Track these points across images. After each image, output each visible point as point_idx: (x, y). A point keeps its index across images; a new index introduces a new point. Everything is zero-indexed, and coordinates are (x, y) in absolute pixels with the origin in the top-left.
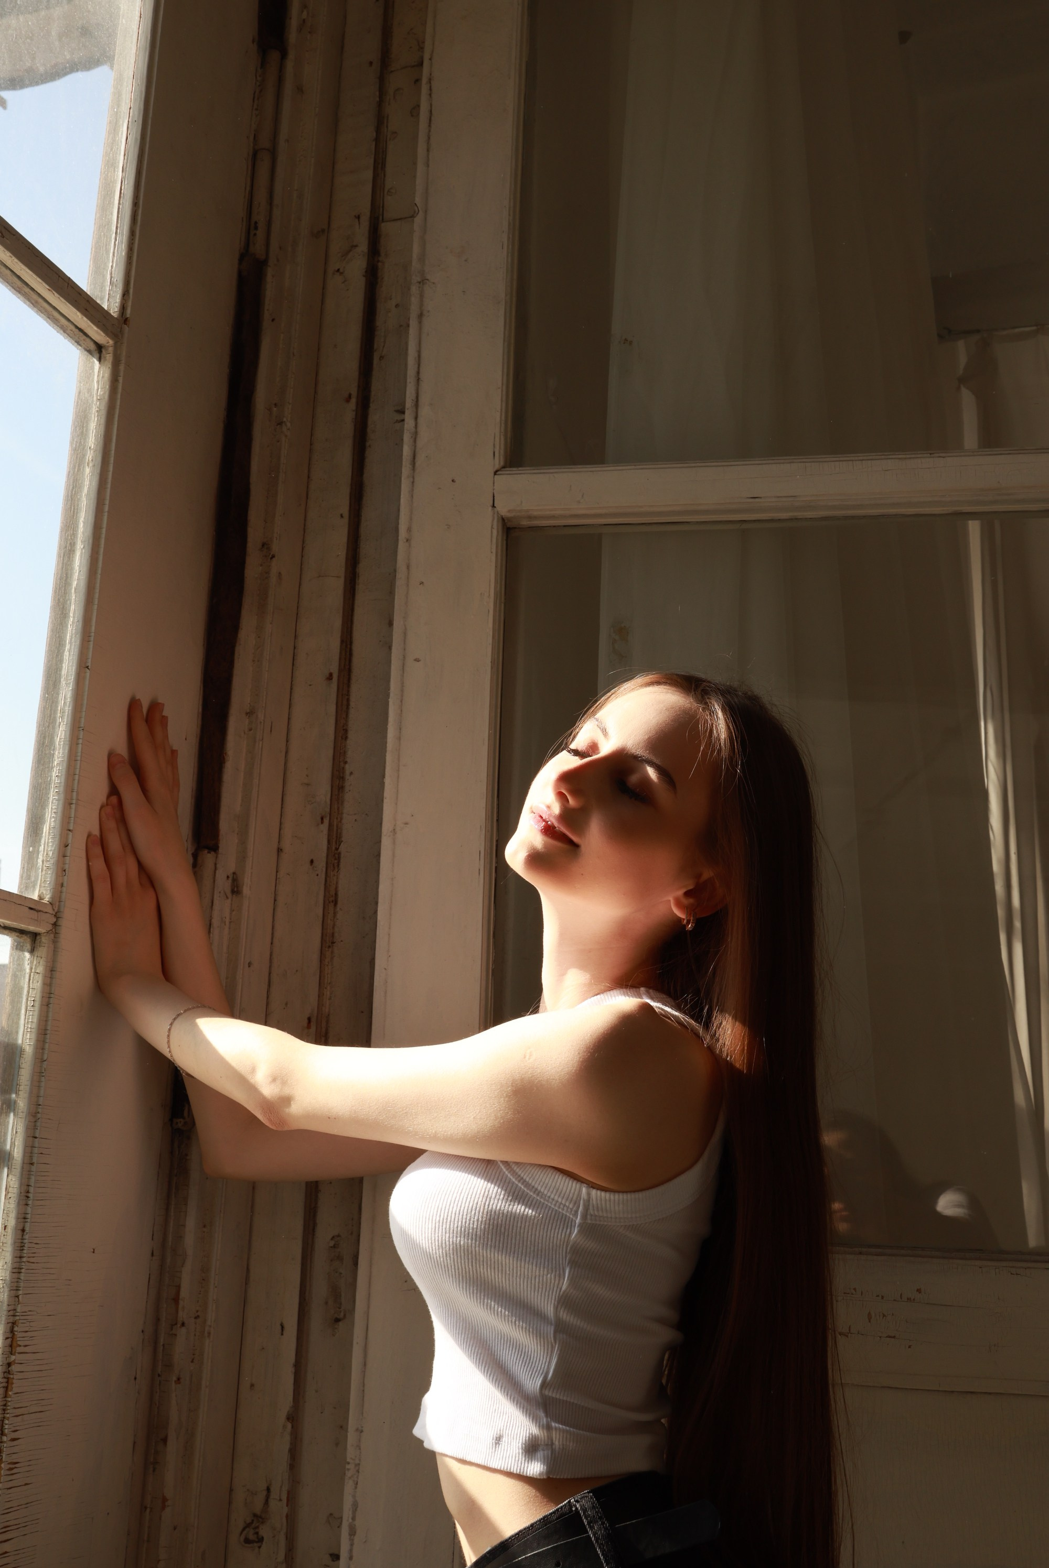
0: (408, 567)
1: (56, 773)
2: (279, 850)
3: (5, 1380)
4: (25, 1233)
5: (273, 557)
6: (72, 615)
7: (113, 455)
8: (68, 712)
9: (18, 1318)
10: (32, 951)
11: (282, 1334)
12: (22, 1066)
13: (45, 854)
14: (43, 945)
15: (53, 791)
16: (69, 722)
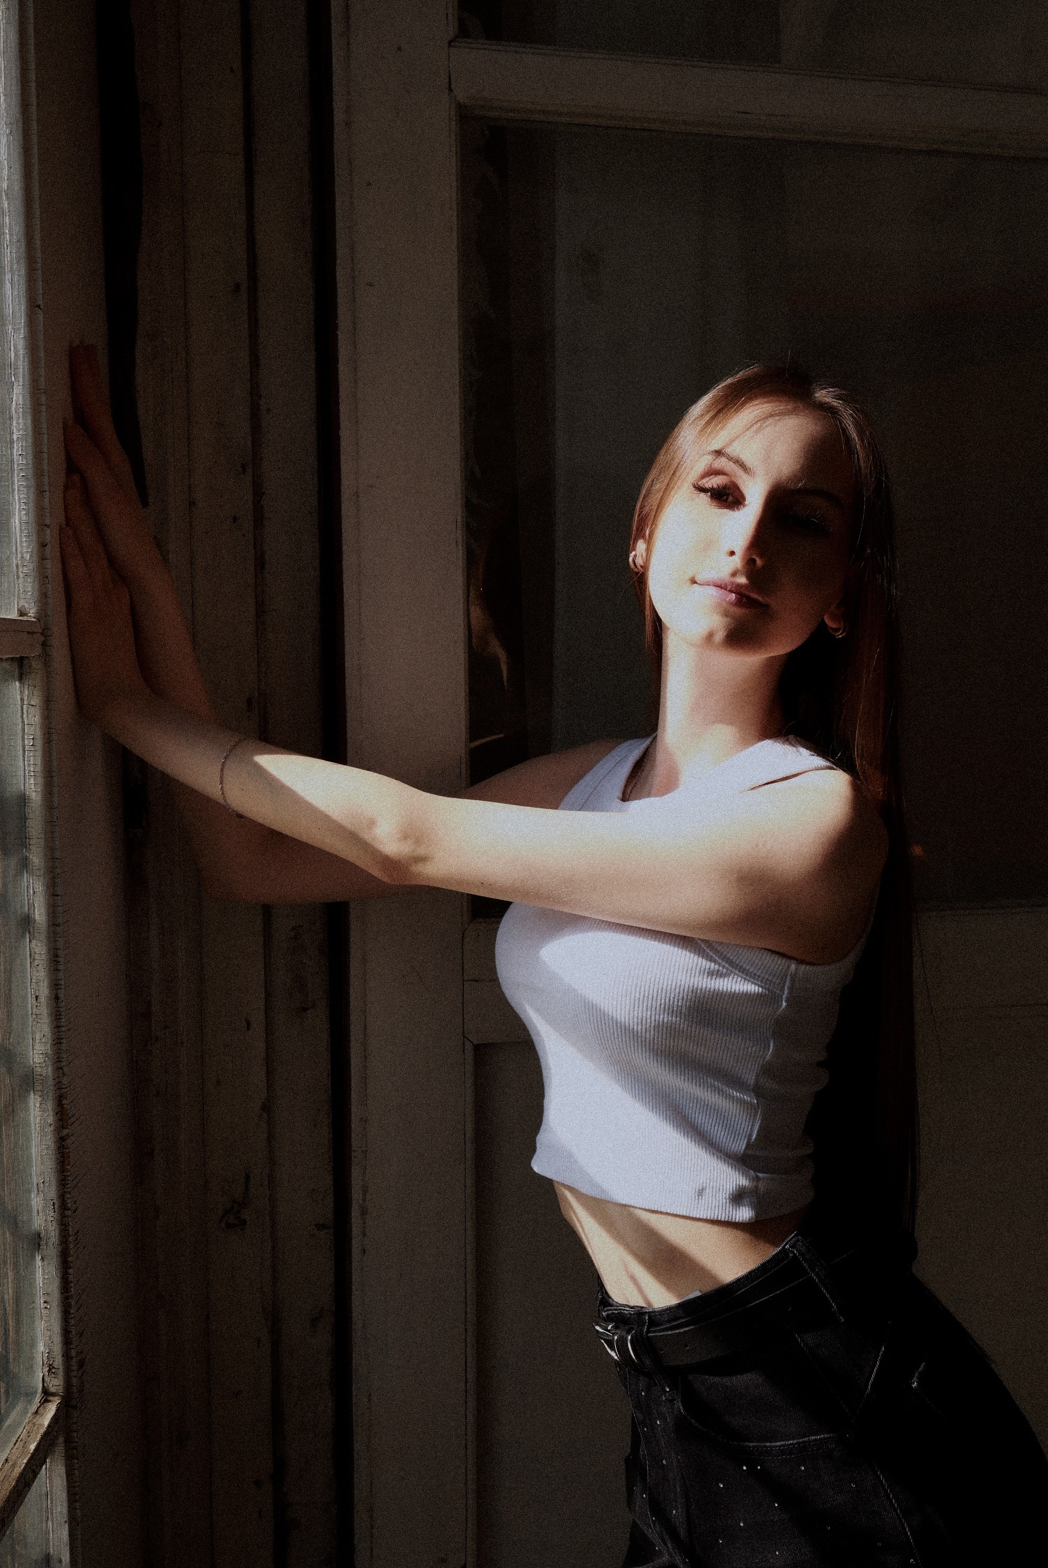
0: (350, 161)
1: (18, 450)
2: (192, 503)
3: (62, 1155)
4: (60, 1001)
6: (7, 231)
8: (24, 368)
9: (64, 1091)
10: (21, 679)
11: (251, 1031)
12: (31, 816)
13: (19, 556)
14: (35, 672)
15: (18, 475)
16: (27, 382)
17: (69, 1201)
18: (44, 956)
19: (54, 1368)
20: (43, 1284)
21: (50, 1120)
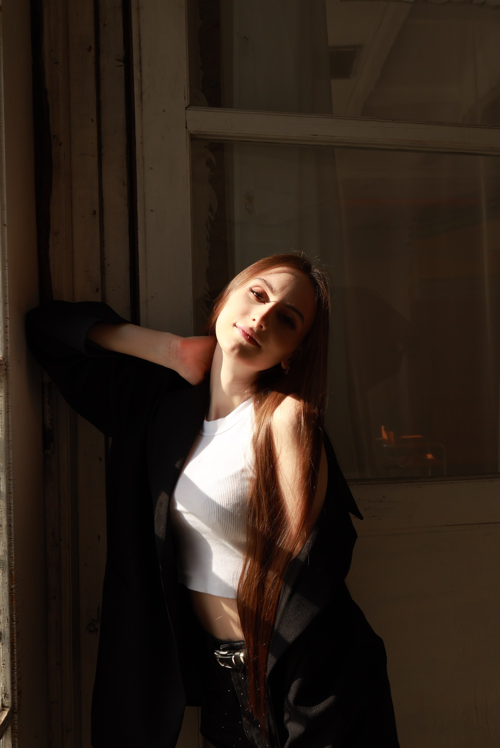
0: (143, 158)
5: (61, 144)
9: (13, 567)
18: (4, 507)
19: (7, 695)
20: (3, 656)
21: (7, 581)
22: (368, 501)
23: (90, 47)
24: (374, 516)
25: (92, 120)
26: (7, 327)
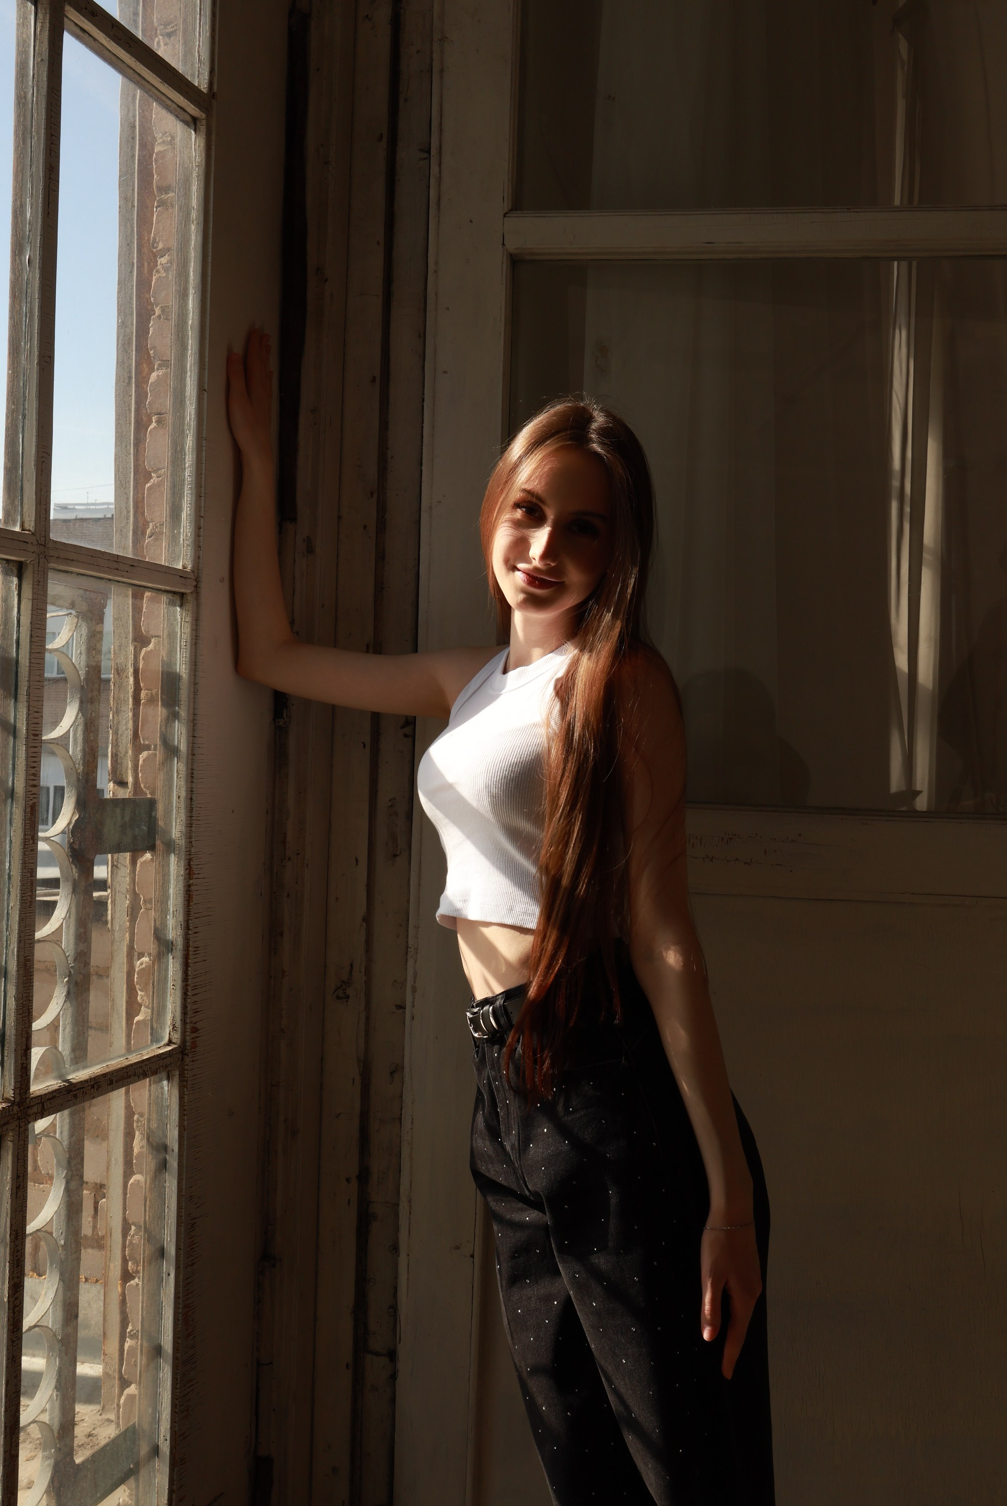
0: (436, 294)
1: (188, 473)
2: (339, 517)
3: (188, 896)
4: (192, 801)
5: (326, 280)
6: (190, 348)
7: (212, 214)
8: (194, 426)
9: (192, 856)
10: (181, 606)
11: (357, 865)
12: (182, 687)
13: (185, 534)
14: (189, 601)
15: (187, 487)
16: (195, 433)
17: (191, 925)
18: (185, 772)
19: (176, 1027)
20: (173, 973)
21: (182, 872)
22: (772, 839)
23: (381, 135)
24: (781, 865)
25: (378, 243)
26: (201, 528)
